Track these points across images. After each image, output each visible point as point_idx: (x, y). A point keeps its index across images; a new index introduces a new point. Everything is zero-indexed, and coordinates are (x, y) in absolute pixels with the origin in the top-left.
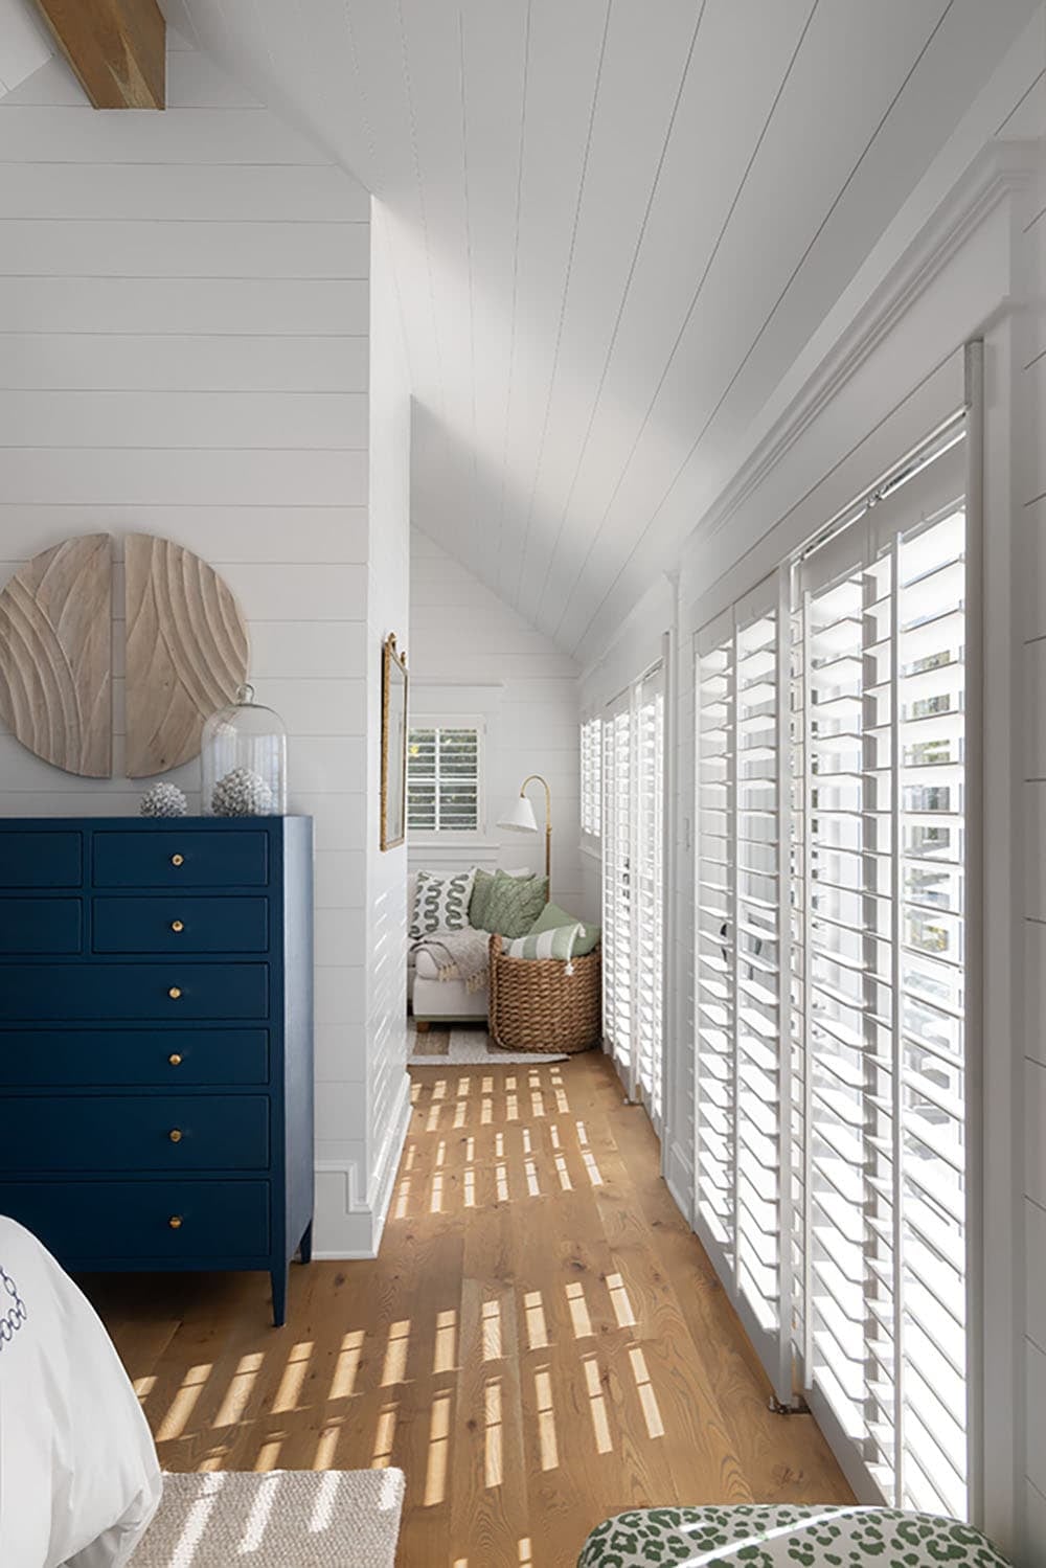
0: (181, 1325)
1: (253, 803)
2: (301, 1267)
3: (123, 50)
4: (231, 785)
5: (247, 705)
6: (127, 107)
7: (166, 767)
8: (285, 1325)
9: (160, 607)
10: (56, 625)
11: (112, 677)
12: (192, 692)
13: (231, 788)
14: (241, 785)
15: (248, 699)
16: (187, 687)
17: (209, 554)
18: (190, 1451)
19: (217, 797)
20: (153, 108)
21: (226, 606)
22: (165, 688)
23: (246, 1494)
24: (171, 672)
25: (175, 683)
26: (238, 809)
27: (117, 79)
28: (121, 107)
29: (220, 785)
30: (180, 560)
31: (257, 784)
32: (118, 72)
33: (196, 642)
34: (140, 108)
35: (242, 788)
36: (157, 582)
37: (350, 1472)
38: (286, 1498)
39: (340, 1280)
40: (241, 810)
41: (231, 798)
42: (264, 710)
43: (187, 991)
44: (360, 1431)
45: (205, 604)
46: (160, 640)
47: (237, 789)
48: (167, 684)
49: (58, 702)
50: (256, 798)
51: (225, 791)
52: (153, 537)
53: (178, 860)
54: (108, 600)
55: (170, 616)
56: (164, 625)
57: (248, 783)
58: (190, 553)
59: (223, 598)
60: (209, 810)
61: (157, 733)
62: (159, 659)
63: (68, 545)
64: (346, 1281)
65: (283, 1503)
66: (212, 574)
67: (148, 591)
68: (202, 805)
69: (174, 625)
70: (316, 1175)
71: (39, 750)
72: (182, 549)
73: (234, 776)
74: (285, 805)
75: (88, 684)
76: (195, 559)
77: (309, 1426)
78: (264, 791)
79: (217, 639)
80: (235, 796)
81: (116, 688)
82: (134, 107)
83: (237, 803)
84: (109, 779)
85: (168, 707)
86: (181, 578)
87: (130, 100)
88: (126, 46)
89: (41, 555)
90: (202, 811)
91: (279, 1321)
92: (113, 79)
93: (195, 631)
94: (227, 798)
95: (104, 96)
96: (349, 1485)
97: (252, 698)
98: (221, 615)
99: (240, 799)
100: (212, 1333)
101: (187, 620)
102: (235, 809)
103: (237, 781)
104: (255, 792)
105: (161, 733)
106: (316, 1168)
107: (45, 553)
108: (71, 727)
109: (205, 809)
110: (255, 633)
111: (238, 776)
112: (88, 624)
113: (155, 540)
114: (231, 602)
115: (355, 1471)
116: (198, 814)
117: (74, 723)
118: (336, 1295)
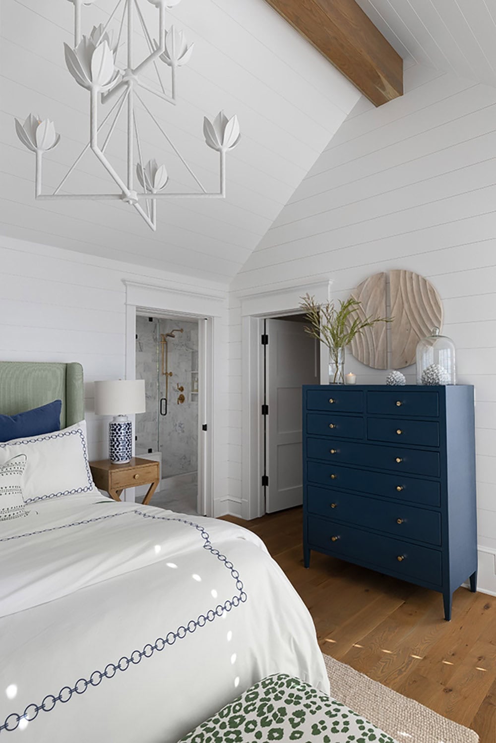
0: (404, 603)
1: (438, 379)
2: (470, 593)
3: (379, 76)
4: (428, 371)
5: (436, 336)
6: (389, 101)
7: (407, 365)
8: (450, 621)
9: (404, 298)
10: (365, 311)
11: (387, 329)
12: (418, 333)
13: (428, 373)
14: (433, 371)
15: (437, 334)
16: (416, 330)
17: (423, 274)
18: (382, 668)
19: (422, 376)
20: (398, 96)
21: (431, 294)
22: (407, 331)
23: (394, 705)
24: (409, 325)
25: (410, 330)
26: (431, 382)
27: (380, 90)
28: (386, 102)
29: (424, 372)
30: (412, 278)
31: (440, 371)
32: (380, 88)
33: (419, 312)
34: (394, 99)
35: (432, 373)
36: (402, 289)
37: (450, 721)
38: (412, 718)
39: (487, 607)
40: (433, 382)
41: (428, 377)
42: (444, 338)
43: (404, 460)
44: (466, 698)
45: (422, 294)
46: (404, 312)
47: (430, 373)
48: (407, 330)
49: (367, 341)
50: (439, 377)
51: (426, 374)
52: (400, 270)
53: (399, 404)
54: (384, 298)
55: (408, 301)
56: (406, 306)
57: (436, 371)
58: (416, 274)
59: (430, 291)
60: (420, 382)
61: (404, 351)
62: (404, 321)
63: (369, 279)
64: (490, 608)
65: (409, 720)
66: (425, 281)
67: (399, 293)
68: (417, 380)
69: (410, 305)
70: (478, 552)
71: (361, 359)
72: (412, 273)
73: (430, 368)
74: (455, 381)
75: (377, 333)
76: (418, 276)
77: (441, 682)
78: (444, 374)
79: (428, 309)
80: (430, 376)
81: (388, 333)
82: (391, 99)
83: (431, 379)
84: (386, 370)
85: (408, 339)
86: (412, 285)
87: (389, 97)
88: (379, 74)
89: (360, 285)
90: (417, 383)
91: (447, 618)
92: (380, 91)
93: (418, 306)
94: (426, 377)
95: (378, 100)
96: (446, 728)
97: (439, 333)
98: (429, 298)
99: (432, 378)
100: (416, 612)
101: (415, 302)
102: (429, 382)
103: (431, 370)
104: (439, 374)
105: (406, 350)
106: (478, 549)
107: (361, 284)
108: (371, 350)
109: (418, 382)
110: (445, 305)
111: (432, 367)
112: (377, 309)
113: (401, 272)
114: (433, 292)
115: (452, 722)
116: (415, 384)
117: (372, 348)
118: (482, 614)
